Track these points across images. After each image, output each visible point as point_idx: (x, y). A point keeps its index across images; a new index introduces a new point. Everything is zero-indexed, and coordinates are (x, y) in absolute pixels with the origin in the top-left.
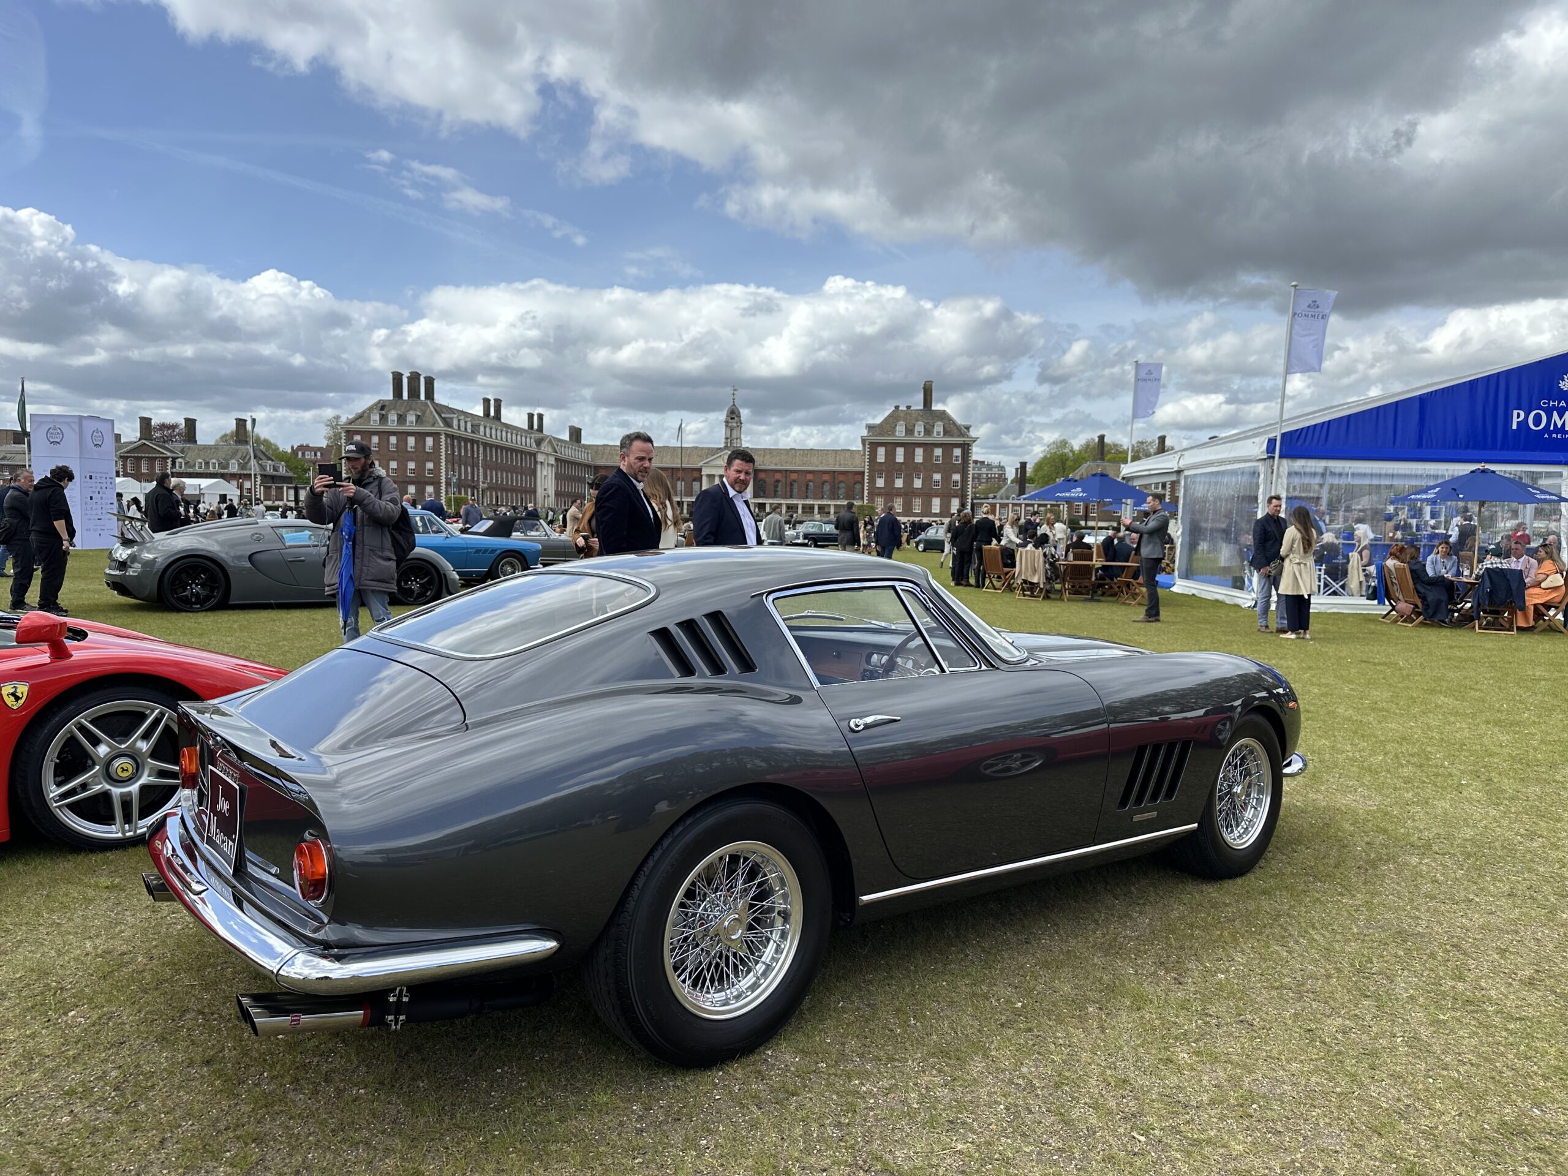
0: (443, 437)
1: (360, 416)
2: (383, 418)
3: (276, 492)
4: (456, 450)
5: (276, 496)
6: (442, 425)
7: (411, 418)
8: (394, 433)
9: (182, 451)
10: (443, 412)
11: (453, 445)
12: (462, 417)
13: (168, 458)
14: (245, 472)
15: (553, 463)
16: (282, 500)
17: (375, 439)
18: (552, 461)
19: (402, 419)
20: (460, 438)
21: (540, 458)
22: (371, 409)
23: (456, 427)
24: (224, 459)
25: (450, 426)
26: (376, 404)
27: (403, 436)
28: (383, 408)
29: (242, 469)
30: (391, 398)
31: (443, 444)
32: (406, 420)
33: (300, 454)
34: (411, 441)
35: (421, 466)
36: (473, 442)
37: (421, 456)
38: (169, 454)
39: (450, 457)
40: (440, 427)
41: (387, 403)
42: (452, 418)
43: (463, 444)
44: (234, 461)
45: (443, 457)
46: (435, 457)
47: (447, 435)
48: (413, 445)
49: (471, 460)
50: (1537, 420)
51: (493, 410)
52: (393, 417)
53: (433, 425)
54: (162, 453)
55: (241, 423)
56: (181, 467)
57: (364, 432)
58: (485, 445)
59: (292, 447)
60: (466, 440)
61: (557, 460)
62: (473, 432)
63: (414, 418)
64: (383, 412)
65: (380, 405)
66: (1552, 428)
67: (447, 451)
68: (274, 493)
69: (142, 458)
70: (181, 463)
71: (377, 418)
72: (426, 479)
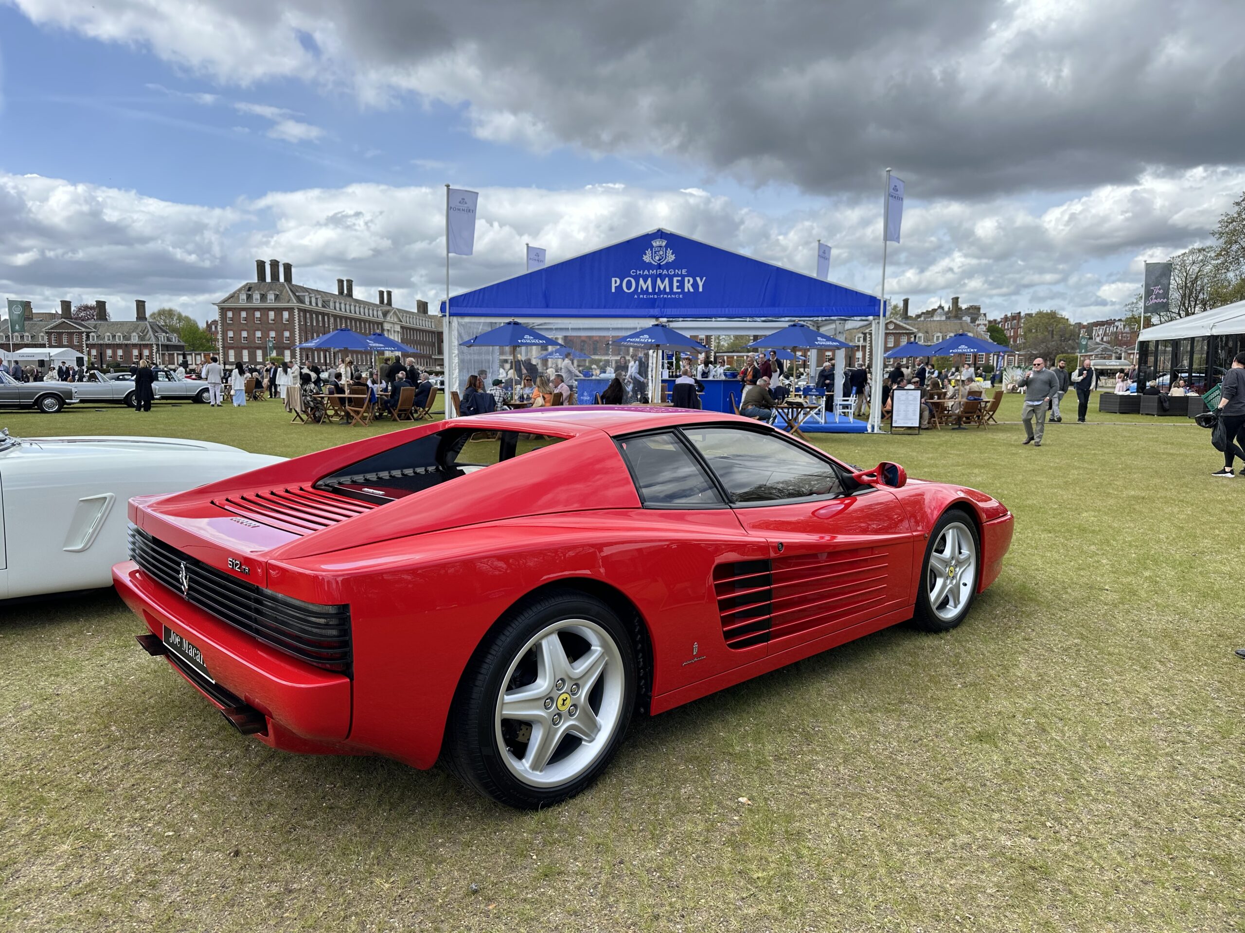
0: (296, 311)
1: (232, 296)
2: (249, 297)
3: (169, 358)
4: (308, 321)
5: (169, 361)
6: (295, 302)
7: (271, 296)
8: (258, 309)
9: (95, 327)
10: (297, 292)
11: (305, 318)
12: (313, 295)
13: (83, 332)
14: (144, 343)
15: (399, 329)
16: (174, 364)
17: (244, 314)
18: (398, 328)
19: (263, 297)
20: (311, 312)
21: (387, 326)
22: (240, 290)
23: (307, 302)
24: (127, 333)
25: (303, 302)
26: (244, 286)
27: (265, 311)
28: (249, 290)
29: (142, 340)
30: (256, 281)
31: (296, 317)
32: (266, 298)
33: (213, 327)
34: (272, 314)
35: (280, 334)
36: (323, 314)
37: (279, 327)
38: (83, 330)
39: (303, 327)
40: (294, 303)
41: (253, 286)
42: (304, 296)
43: (314, 316)
44: (134, 334)
45: (297, 327)
46: (290, 326)
47: (300, 310)
48: (273, 318)
49: (322, 329)
50: (629, 285)
51: (346, 289)
52: (257, 296)
53: (288, 302)
54: (78, 329)
55: (141, 303)
56: (93, 340)
57: (235, 308)
58: (336, 317)
59: (207, 322)
60: (318, 313)
61: (402, 327)
62: (323, 306)
63: (273, 297)
64: (250, 293)
65: (247, 287)
66: (639, 291)
67: (300, 321)
68: (167, 358)
69: (63, 333)
70: (93, 336)
71: (245, 297)
72: (285, 345)
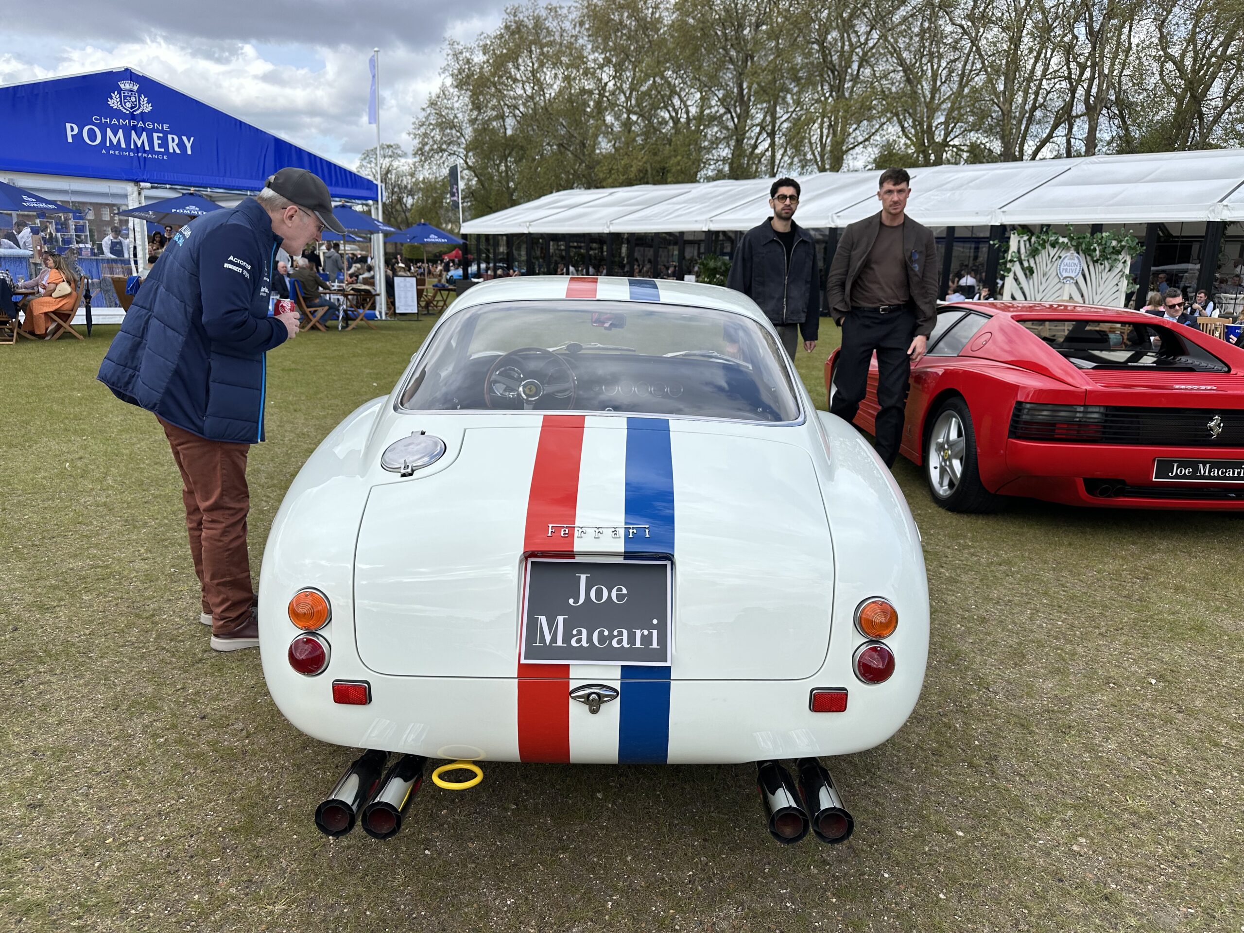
50: (92, 135)
66: (108, 144)
